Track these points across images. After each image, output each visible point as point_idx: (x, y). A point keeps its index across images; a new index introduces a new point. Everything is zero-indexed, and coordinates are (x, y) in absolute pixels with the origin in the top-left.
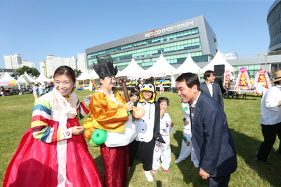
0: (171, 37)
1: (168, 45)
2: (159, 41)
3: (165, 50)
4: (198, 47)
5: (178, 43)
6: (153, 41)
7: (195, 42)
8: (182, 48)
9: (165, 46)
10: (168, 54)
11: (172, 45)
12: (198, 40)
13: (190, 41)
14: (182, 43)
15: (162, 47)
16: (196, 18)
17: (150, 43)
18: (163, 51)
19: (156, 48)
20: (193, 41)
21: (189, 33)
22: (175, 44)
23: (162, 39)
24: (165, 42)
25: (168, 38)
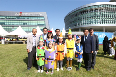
0: (31, 18)
1: (30, 22)
2: (24, 19)
3: (28, 24)
4: (44, 25)
5: (35, 22)
6: (20, 18)
7: (43, 23)
8: (37, 24)
9: (28, 22)
10: (29, 26)
11: (31, 22)
12: (44, 22)
13: (40, 22)
14: (37, 22)
15: (26, 22)
16: (44, 13)
17: (19, 18)
18: (26, 24)
19: (22, 22)
20: (42, 22)
21: (40, 18)
22: (33, 22)
23: (26, 18)
24: (28, 20)
25: (29, 18)
